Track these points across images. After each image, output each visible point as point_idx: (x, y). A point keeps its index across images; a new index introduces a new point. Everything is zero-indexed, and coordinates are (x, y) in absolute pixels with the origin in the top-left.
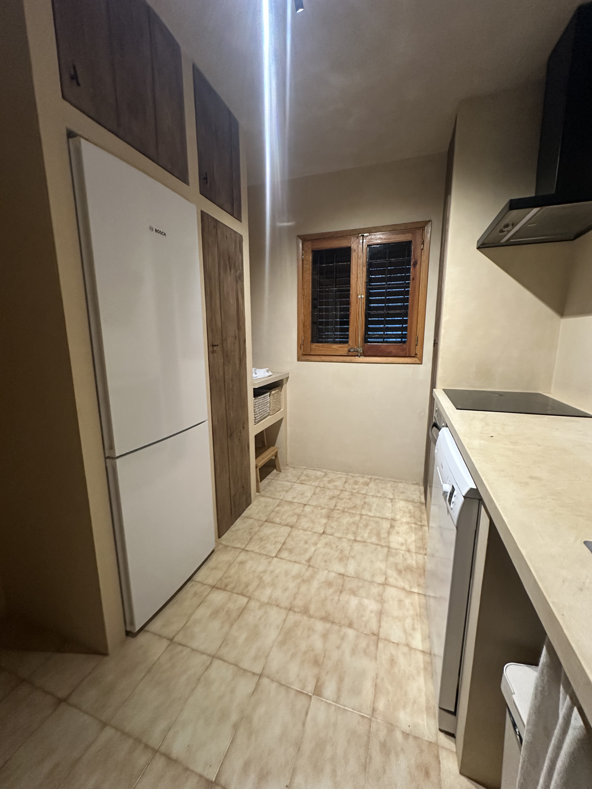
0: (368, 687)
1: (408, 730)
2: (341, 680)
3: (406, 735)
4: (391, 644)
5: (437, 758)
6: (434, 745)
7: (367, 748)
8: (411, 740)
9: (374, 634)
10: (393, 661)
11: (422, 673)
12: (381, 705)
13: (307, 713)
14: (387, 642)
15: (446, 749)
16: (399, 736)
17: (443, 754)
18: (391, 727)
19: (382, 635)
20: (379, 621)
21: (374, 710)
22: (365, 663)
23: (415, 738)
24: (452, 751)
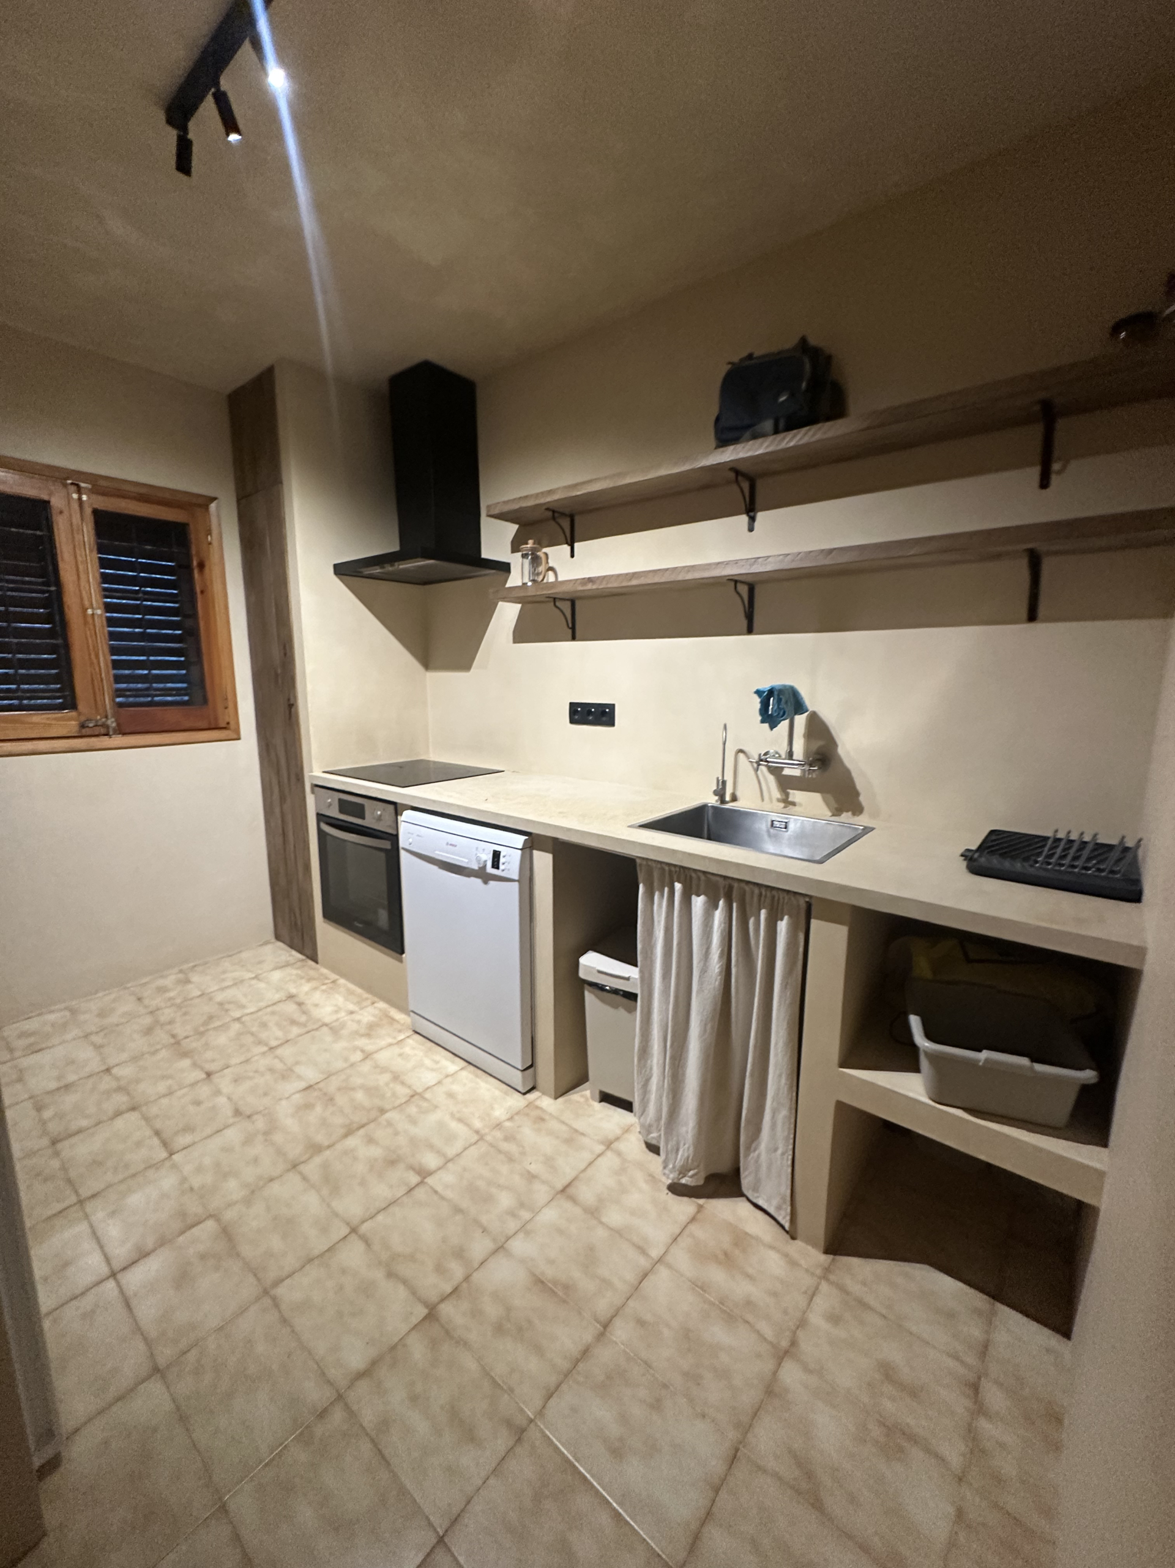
0: (454, 1125)
1: (508, 1116)
2: (431, 1147)
3: (511, 1119)
4: (435, 1088)
5: (537, 1107)
6: (529, 1105)
7: (500, 1151)
8: (516, 1118)
9: (412, 1096)
10: (451, 1095)
11: (478, 1080)
12: (478, 1124)
13: (436, 1192)
14: (429, 1090)
15: (537, 1099)
16: (508, 1124)
17: (538, 1103)
18: (498, 1126)
19: (419, 1090)
20: (403, 1083)
21: (477, 1132)
22: (434, 1117)
23: (517, 1113)
24: (540, 1097)
